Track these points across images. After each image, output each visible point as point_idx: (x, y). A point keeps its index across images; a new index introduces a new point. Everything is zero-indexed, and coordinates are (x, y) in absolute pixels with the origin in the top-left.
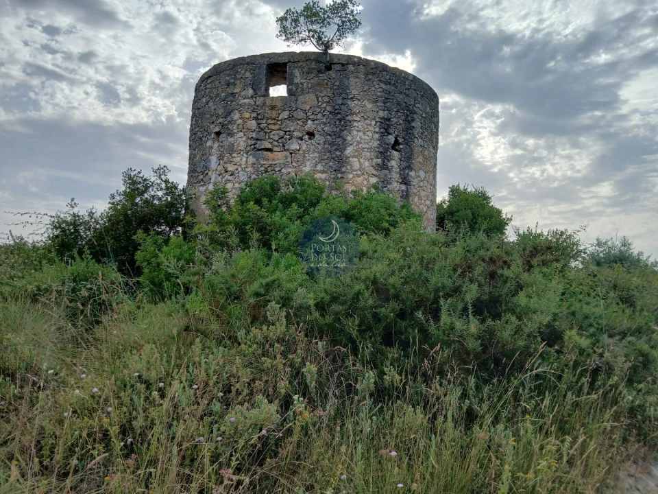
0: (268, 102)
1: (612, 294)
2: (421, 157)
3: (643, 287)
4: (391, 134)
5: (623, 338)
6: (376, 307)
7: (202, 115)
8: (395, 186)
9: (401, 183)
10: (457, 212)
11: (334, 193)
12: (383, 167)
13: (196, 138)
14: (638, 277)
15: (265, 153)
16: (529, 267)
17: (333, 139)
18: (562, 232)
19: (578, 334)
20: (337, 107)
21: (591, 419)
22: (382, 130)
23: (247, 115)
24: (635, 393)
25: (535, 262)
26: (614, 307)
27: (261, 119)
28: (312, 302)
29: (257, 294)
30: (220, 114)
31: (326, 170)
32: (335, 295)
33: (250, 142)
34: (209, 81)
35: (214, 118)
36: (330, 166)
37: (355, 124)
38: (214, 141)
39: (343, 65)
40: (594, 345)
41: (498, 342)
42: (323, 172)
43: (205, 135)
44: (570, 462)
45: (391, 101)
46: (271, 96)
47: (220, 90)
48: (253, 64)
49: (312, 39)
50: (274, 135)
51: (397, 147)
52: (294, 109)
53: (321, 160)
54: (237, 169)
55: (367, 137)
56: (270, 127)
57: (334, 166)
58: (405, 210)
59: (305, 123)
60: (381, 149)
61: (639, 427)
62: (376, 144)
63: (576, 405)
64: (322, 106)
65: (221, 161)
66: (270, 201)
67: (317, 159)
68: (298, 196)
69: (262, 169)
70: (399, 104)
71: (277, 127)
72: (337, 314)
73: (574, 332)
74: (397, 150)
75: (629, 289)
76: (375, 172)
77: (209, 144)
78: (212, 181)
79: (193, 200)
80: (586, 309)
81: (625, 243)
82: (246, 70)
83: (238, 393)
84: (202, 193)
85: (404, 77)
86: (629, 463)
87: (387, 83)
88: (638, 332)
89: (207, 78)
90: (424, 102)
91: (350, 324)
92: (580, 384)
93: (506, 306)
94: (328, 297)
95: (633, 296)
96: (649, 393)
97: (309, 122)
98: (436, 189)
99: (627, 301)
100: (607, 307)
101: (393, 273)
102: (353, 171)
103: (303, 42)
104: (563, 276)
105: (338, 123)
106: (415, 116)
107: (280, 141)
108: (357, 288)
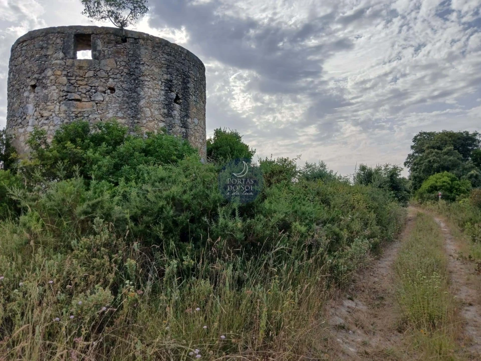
0: (76, 64)
1: (317, 198)
2: (195, 109)
3: (334, 193)
4: (173, 91)
5: (325, 225)
6: (175, 216)
7: (19, 71)
8: (178, 129)
9: (182, 127)
10: (221, 147)
11: (132, 134)
12: (169, 115)
13: (14, 90)
14: (331, 187)
15: (75, 102)
16: (270, 184)
17: (129, 93)
18: (285, 159)
19: (300, 224)
20: (132, 70)
21: (309, 276)
22: (166, 88)
23: (59, 73)
24: (332, 258)
25: (273, 180)
26: (318, 207)
27: (71, 76)
28: (128, 216)
29: (85, 213)
30: (35, 71)
31: (125, 116)
32: (144, 209)
33: (62, 94)
34: (24, 44)
35: (30, 74)
36: (128, 114)
37: (146, 83)
38: (30, 93)
39: (135, 39)
40: (309, 230)
41: (254, 233)
42: (123, 118)
43: (22, 87)
44: (299, 304)
45: (172, 67)
46: (78, 58)
47: (35, 52)
48: (63, 33)
49: (111, 18)
50: (82, 89)
51: (178, 101)
52: (98, 70)
53: (121, 109)
54: (51, 115)
55: (155, 93)
56: (79, 82)
57: (132, 114)
58: (186, 147)
59: (107, 80)
60: (167, 102)
61: (336, 278)
62: (162, 98)
63: (300, 268)
64: (120, 69)
65: (37, 109)
66: (83, 141)
67: (118, 108)
68: (106, 137)
69: (73, 115)
70: (178, 70)
71: (84, 83)
72: (147, 223)
73: (297, 223)
74: (177, 103)
75: (326, 195)
76: (163, 119)
77: (26, 94)
78: (30, 124)
79: (13, 140)
80: (303, 208)
81: (323, 166)
82: (57, 38)
83: (76, 285)
84: (21, 133)
85: (181, 51)
86: (331, 300)
87: (168, 54)
88: (333, 221)
89: (23, 42)
90: (195, 70)
91: (158, 229)
92: (302, 255)
93: (257, 209)
94: (140, 212)
95: (329, 199)
96: (340, 257)
97: (110, 80)
98: (205, 131)
99: (326, 202)
100: (314, 207)
101: (185, 192)
102: (146, 118)
103: (103, 19)
104: (289, 188)
105: (133, 81)
106: (189, 79)
107: (87, 93)
108: (161, 204)
